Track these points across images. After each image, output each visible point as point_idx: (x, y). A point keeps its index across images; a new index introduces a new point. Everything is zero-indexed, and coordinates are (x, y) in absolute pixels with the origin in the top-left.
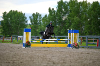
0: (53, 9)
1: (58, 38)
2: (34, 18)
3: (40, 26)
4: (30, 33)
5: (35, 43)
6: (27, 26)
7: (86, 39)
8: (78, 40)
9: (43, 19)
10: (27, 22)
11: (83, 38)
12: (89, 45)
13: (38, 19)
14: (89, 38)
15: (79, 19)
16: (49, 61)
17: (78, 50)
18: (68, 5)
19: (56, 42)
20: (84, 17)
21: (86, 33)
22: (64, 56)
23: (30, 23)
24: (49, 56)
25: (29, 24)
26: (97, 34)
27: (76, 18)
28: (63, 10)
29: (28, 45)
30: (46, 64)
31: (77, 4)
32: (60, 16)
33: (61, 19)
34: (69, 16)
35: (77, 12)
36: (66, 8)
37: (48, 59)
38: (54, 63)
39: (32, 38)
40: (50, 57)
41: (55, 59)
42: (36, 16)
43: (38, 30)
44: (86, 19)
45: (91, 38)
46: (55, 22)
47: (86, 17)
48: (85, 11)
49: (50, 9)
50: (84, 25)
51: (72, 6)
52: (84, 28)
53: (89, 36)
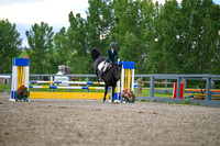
0: (78, 15)
1: (91, 79)
2: (36, 36)
3: (51, 52)
4: (27, 69)
5: (39, 90)
6: (20, 51)
7: (151, 82)
8: (133, 84)
9: (56, 37)
10: (19, 43)
11: (144, 79)
12: (156, 96)
13: (45, 38)
14: (157, 80)
15: (135, 39)
16: (70, 131)
17: (132, 105)
18: (111, 7)
19: (85, 88)
20: (146, 34)
21: (150, 68)
22: (103, 120)
23: (28, 47)
24: (69, 120)
25: (26, 49)
26: (173, 72)
27: (129, 36)
28: (101, 17)
29: (22, 94)
30: (61, 138)
31: (131, 4)
32: (93, 31)
33: (95, 36)
34: (113, 30)
35: (131, 22)
36: (107, 14)
37: (67, 127)
38: (80, 135)
39: (31, 78)
40: (71, 122)
41: (82, 126)
42: (40, 31)
43: (44, 62)
44: (150, 38)
45: (160, 81)
46: (84, 44)
47: (150, 33)
48: (148, 20)
49: (71, 15)
50: (146, 52)
51: (120, 10)
52: (147, 58)
53: (157, 76)
